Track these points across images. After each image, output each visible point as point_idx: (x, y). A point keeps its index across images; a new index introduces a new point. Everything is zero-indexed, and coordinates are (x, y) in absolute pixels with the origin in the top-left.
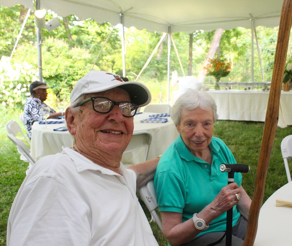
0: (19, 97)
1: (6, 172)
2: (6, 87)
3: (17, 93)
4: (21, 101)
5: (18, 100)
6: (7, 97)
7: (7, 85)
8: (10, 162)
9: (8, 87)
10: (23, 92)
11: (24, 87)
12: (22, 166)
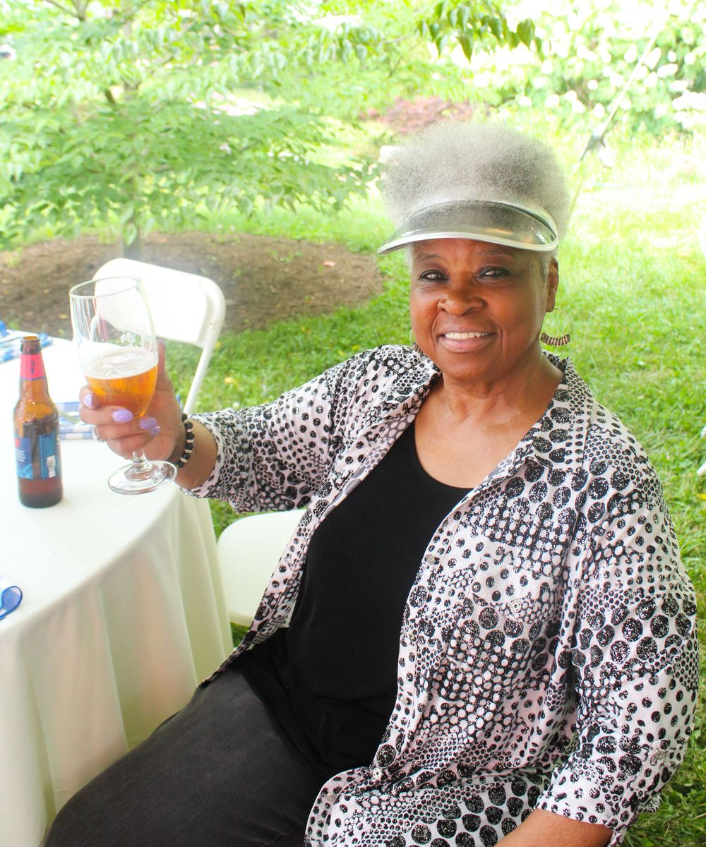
0: (648, 93)
1: (641, 368)
2: (614, 59)
3: (645, 83)
4: (652, 106)
5: (643, 104)
6: (613, 91)
7: (617, 50)
8: (650, 333)
9: (622, 57)
10: (662, 79)
11: (668, 62)
12: (691, 354)
